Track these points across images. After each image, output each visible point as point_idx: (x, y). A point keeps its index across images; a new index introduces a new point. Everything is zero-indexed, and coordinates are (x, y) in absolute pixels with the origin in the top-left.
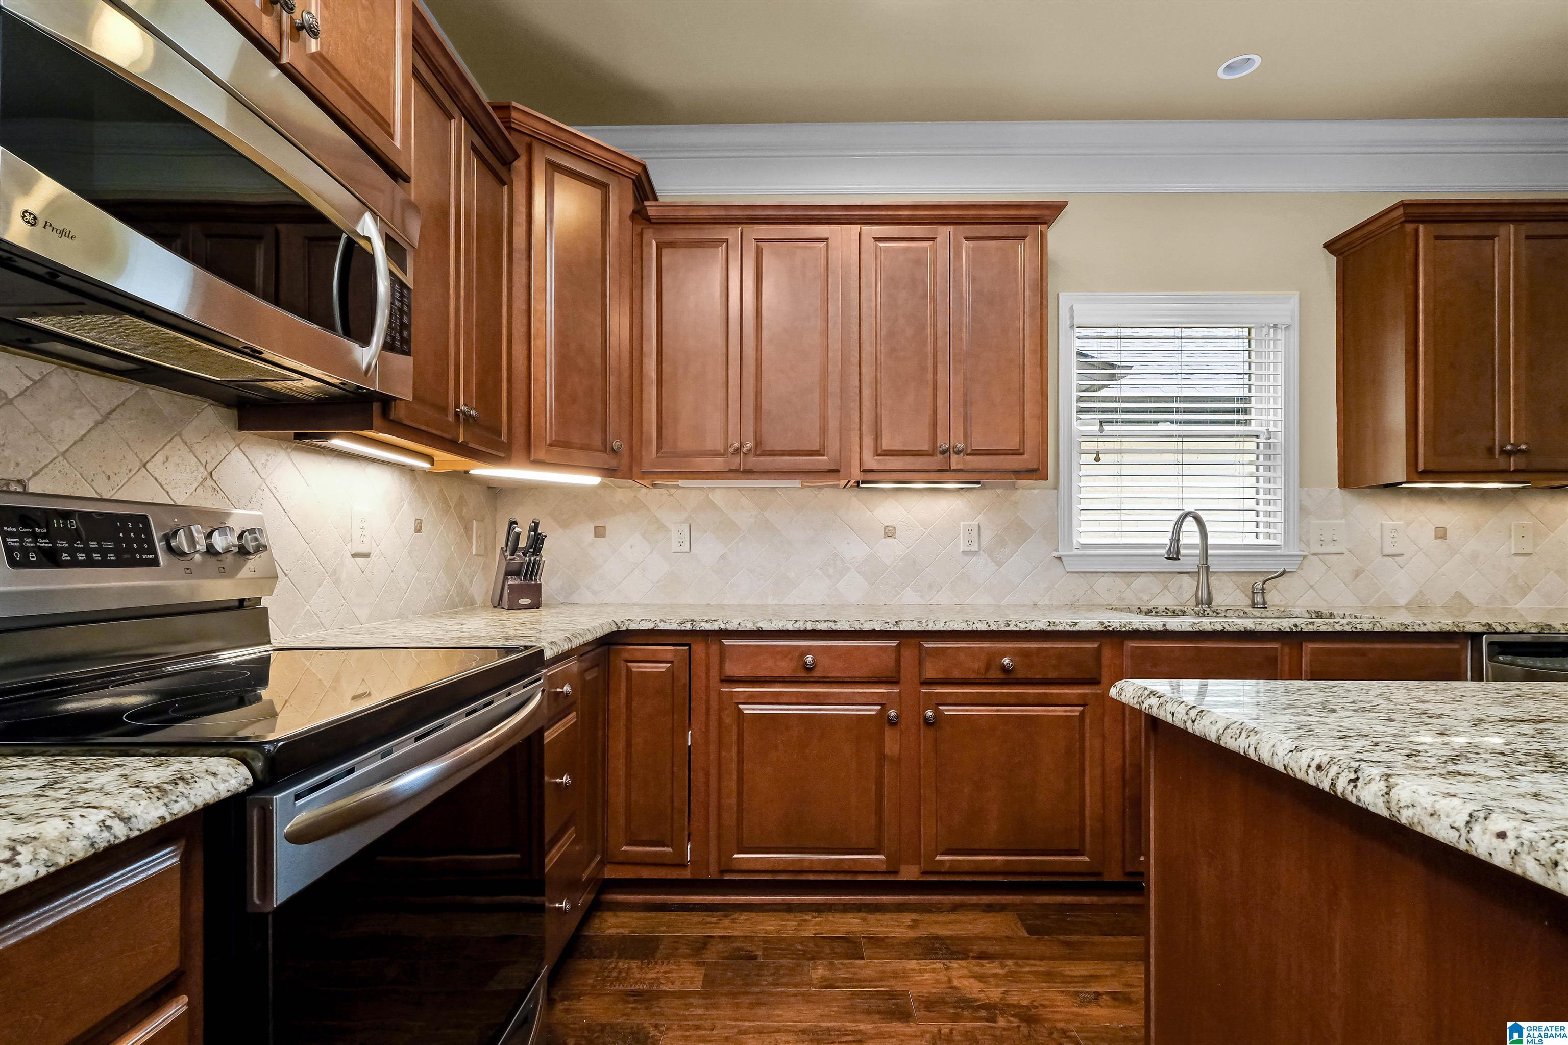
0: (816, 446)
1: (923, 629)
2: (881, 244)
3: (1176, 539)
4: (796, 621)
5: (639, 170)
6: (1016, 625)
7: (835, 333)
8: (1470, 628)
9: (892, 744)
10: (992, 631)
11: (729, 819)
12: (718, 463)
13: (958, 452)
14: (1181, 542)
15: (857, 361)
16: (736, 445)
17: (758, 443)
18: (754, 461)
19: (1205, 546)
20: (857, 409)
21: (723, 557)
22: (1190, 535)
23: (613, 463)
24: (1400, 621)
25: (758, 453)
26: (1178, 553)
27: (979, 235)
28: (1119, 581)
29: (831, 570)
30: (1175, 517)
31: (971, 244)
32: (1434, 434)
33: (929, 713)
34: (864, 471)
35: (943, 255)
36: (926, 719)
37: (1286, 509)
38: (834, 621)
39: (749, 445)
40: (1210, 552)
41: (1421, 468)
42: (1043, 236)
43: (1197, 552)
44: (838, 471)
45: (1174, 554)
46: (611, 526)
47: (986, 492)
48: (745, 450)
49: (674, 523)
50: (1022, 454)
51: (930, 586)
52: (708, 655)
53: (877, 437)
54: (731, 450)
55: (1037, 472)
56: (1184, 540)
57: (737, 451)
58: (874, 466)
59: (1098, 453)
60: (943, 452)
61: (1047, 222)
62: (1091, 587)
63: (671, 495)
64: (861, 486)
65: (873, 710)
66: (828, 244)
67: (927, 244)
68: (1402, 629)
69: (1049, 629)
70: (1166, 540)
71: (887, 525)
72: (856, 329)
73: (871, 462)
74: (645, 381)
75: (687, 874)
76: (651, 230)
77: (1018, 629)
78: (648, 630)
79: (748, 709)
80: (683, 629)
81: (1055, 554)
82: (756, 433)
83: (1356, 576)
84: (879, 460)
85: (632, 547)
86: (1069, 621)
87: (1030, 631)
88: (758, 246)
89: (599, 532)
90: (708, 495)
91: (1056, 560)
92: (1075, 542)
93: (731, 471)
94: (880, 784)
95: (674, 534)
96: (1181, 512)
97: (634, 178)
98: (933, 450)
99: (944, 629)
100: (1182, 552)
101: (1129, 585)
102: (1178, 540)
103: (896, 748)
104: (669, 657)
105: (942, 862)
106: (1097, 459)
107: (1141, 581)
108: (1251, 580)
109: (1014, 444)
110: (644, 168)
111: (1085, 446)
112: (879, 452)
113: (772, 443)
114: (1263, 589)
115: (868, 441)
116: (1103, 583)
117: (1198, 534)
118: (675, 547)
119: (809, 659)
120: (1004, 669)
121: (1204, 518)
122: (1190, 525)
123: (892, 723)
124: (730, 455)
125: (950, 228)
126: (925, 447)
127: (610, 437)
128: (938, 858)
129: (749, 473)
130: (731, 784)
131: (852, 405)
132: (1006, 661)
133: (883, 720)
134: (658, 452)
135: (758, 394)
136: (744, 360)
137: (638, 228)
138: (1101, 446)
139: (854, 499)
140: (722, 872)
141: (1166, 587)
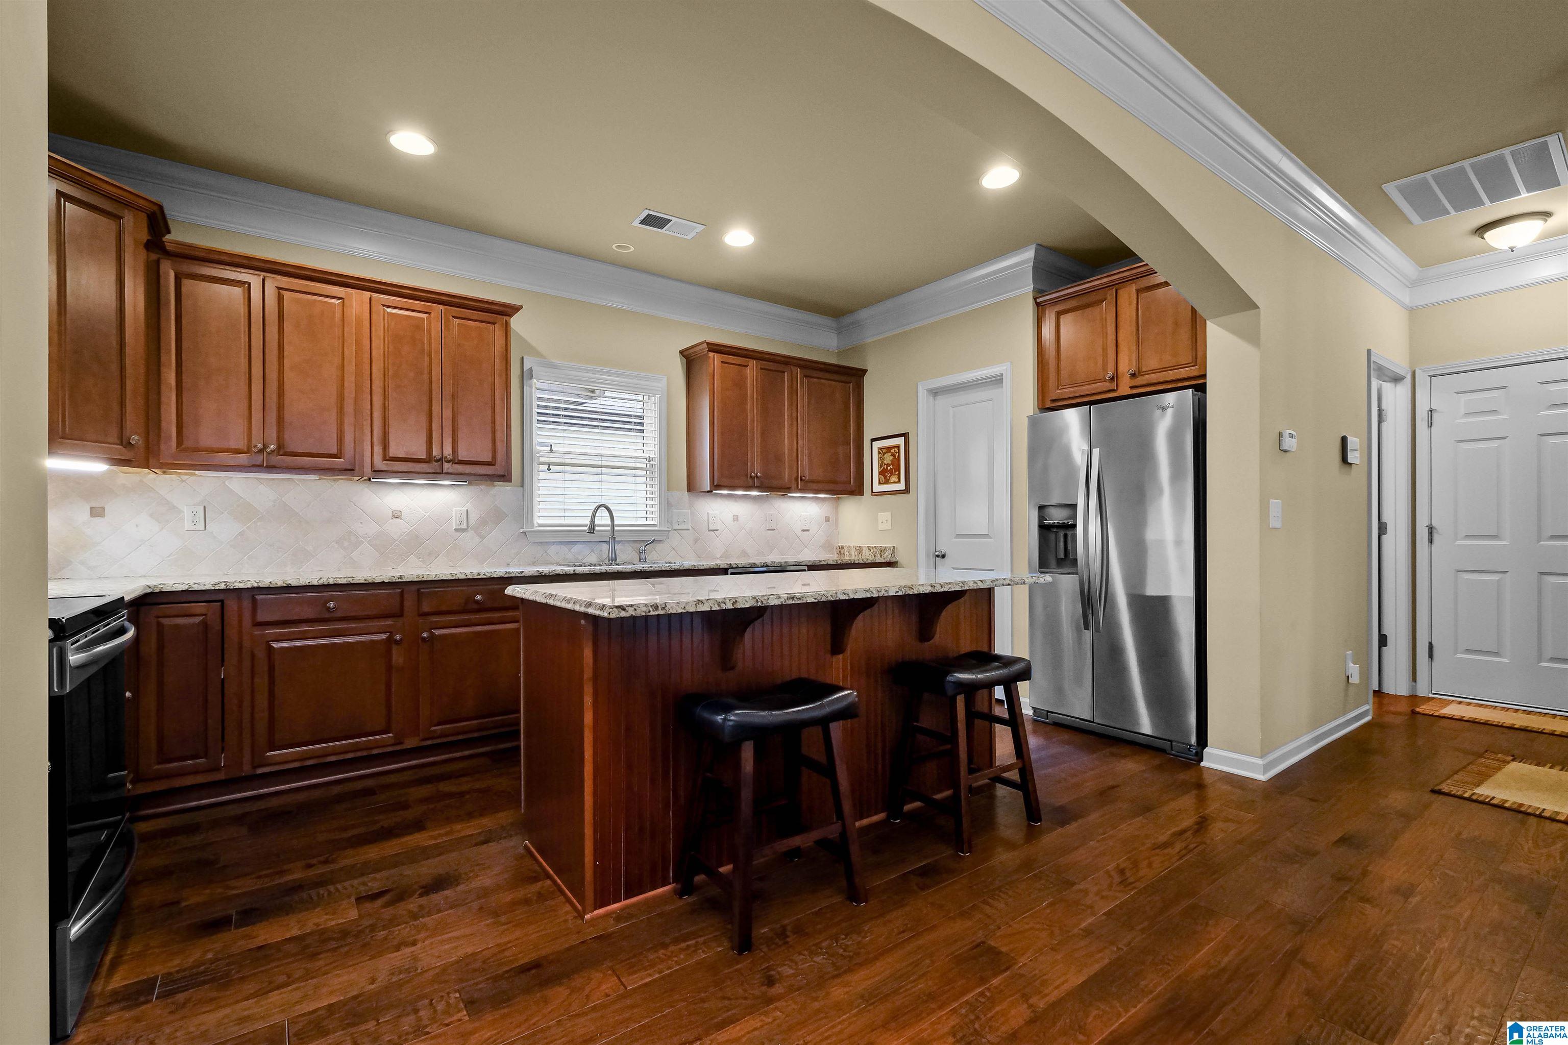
0: (334, 451)
1: (420, 580)
2: (389, 310)
3: (593, 521)
4: (321, 578)
5: (155, 208)
6: (485, 575)
7: (350, 368)
8: (722, 566)
9: (398, 657)
10: (469, 579)
11: (261, 727)
12: (243, 459)
13: (448, 462)
14: (596, 523)
15: (369, 390)
16: (260, 446)
17: (280, 446)
18: (277, 459)
19: (613, 525)
20: (369, 425)
21: (241, 534)
22: (603, 519)
23: (128, 455)
24: (693, 564)
25: (281, 453)
26: (594, 529)
27: (463, 317)
28: (564, 548)
29: (346, 544)
30: (593, 507)
31: (457, 321)
32: (721, 467)
33: (425, 635)
34: (374, 471)
35: (436, 327)
36: (424, 639)
37: (660, 503)
38: (352, 577)
39: (273, 447)
40: (616, 528)
41: (715, 484)
42: (507, 324)
43: (609, 528)
44: (353, 470)
45: (592, 530)
46: (111, 508)
47: (472, 488)
48: (268, 450)
49: (187, 505)
50: (494, 465)
51: (430, 554)
52: (240, 609)
53: (385, 447)
54: (255, 450)
55: (505, 477)
56: (597, 521)
57: (261, 451)
58: (384, 468)
59: (549, 465)
60: (437, 461)
61: (511, 316)
62: (546, 552)
63: (183, 481)
64: (372, 480)
65: (383, 637)
66: (343, 302)
67: (424, 316)
68: (693, 568)
69: (506, 576)
70: (587, 521)
71: (394, 509)
72: (367, 367)
73: (379, 464)
74: (163, 388)
75: (221, 776)
76: (170, 262)
77: (485, 577)
78: (182, 591)
79: (276, 645)
80: (217, 588)
81: (522, 530)
82: (278, 438)
83: (696, 542)
84: (387, 464)
85: (137, 526)
86: (518, 571)
87: (494, 577)
88: (279, 294)
89: (97, 512)
90: (224, 483)
91: (523, 534)
92: (535, 522)
93: (254, 466)
94: (388, 686)
95: (187, 513)
96: (598, 504)
97: (148, 212)
98: (430, 460)
99: (436, 579)
100: (597, 528)
101: (570, 550)
102: (594, 522)
103: (401, 660)
104: (203, 611)
105: (434, 731)
106: (549, 469)
107: (577, 548)
108: (638, 545)
109: (487, 457)
110: (161, 208)
111: (542, 460)
112: (388, 458)
113: (292, 447)
114: (645, 550)
115: (378, 449)
116: (553, 549)
117: (609, 518)
118: (188, 525)
119: (332, 604)
120: (477, 602)
121: (612, 508)
122: (603, 512)
123: (397, 642)
124: (253, 453)
125: (441, 307)
126: (424, 457)
127: (127, 432)
128: (433, 728)
129: (271, 468)
130: (262, 701)
131: (365, 423)
132: (478, 597)
133: (390, 641)
134: (178, 447)
135: (280, 408)
136: (267, 381)
137: (154, 257)
138: (551, 460)
139: (366, 489)
140: (255, 768)
141: (593, 551)
